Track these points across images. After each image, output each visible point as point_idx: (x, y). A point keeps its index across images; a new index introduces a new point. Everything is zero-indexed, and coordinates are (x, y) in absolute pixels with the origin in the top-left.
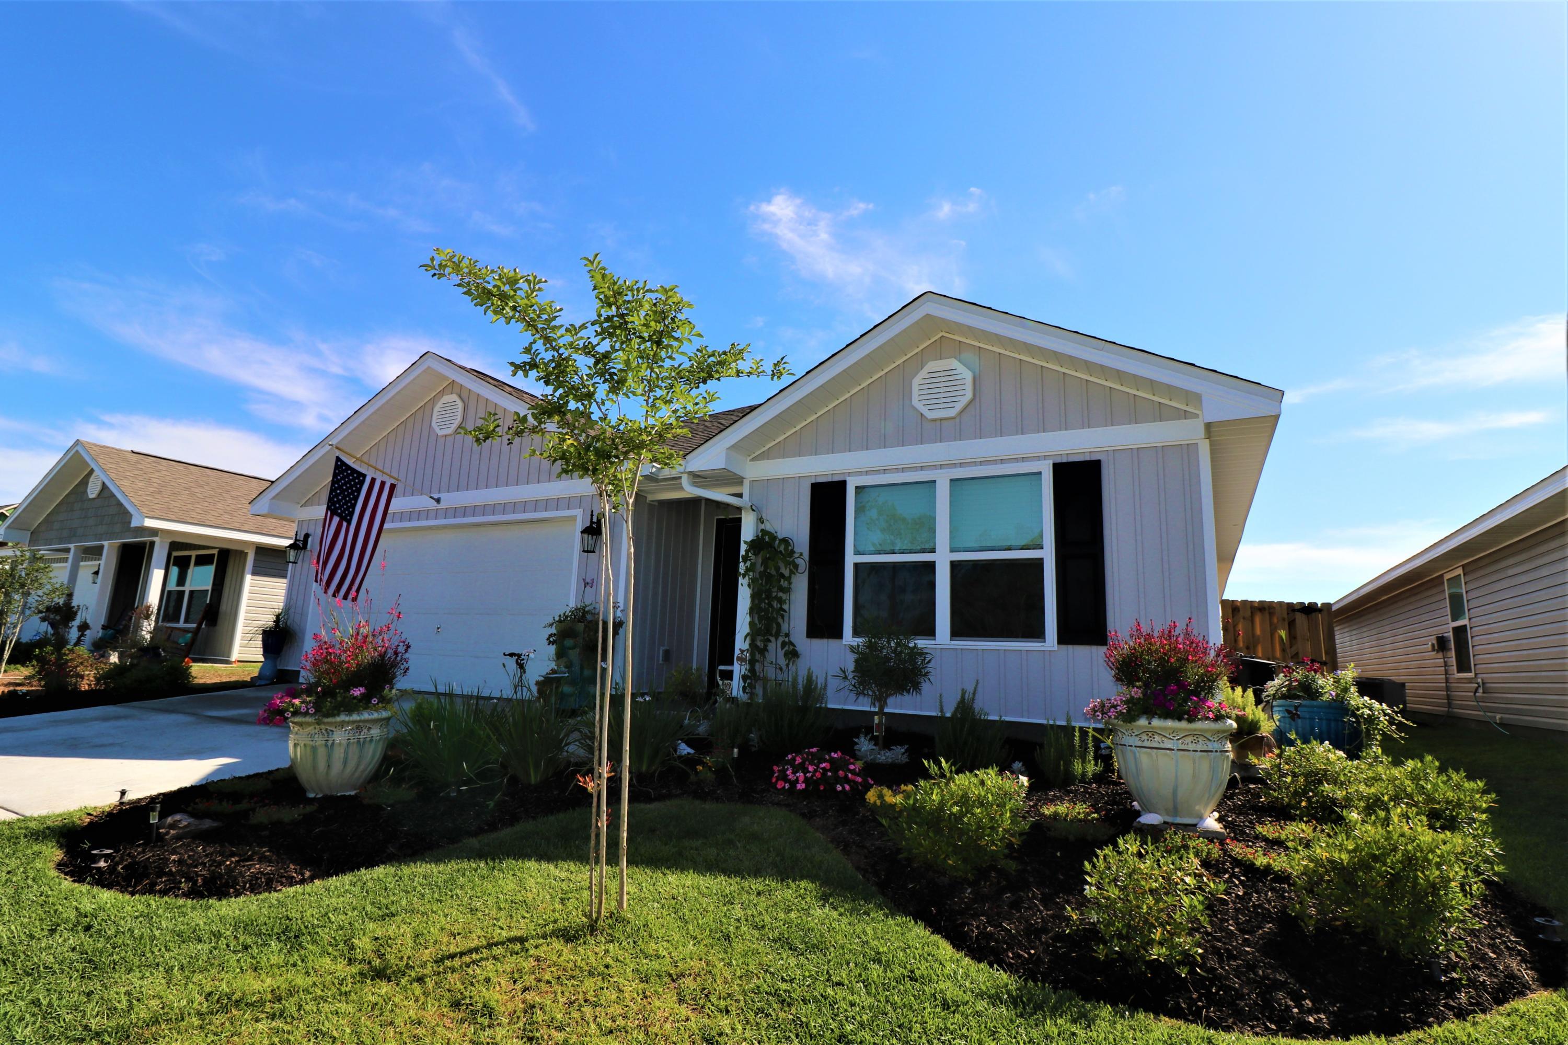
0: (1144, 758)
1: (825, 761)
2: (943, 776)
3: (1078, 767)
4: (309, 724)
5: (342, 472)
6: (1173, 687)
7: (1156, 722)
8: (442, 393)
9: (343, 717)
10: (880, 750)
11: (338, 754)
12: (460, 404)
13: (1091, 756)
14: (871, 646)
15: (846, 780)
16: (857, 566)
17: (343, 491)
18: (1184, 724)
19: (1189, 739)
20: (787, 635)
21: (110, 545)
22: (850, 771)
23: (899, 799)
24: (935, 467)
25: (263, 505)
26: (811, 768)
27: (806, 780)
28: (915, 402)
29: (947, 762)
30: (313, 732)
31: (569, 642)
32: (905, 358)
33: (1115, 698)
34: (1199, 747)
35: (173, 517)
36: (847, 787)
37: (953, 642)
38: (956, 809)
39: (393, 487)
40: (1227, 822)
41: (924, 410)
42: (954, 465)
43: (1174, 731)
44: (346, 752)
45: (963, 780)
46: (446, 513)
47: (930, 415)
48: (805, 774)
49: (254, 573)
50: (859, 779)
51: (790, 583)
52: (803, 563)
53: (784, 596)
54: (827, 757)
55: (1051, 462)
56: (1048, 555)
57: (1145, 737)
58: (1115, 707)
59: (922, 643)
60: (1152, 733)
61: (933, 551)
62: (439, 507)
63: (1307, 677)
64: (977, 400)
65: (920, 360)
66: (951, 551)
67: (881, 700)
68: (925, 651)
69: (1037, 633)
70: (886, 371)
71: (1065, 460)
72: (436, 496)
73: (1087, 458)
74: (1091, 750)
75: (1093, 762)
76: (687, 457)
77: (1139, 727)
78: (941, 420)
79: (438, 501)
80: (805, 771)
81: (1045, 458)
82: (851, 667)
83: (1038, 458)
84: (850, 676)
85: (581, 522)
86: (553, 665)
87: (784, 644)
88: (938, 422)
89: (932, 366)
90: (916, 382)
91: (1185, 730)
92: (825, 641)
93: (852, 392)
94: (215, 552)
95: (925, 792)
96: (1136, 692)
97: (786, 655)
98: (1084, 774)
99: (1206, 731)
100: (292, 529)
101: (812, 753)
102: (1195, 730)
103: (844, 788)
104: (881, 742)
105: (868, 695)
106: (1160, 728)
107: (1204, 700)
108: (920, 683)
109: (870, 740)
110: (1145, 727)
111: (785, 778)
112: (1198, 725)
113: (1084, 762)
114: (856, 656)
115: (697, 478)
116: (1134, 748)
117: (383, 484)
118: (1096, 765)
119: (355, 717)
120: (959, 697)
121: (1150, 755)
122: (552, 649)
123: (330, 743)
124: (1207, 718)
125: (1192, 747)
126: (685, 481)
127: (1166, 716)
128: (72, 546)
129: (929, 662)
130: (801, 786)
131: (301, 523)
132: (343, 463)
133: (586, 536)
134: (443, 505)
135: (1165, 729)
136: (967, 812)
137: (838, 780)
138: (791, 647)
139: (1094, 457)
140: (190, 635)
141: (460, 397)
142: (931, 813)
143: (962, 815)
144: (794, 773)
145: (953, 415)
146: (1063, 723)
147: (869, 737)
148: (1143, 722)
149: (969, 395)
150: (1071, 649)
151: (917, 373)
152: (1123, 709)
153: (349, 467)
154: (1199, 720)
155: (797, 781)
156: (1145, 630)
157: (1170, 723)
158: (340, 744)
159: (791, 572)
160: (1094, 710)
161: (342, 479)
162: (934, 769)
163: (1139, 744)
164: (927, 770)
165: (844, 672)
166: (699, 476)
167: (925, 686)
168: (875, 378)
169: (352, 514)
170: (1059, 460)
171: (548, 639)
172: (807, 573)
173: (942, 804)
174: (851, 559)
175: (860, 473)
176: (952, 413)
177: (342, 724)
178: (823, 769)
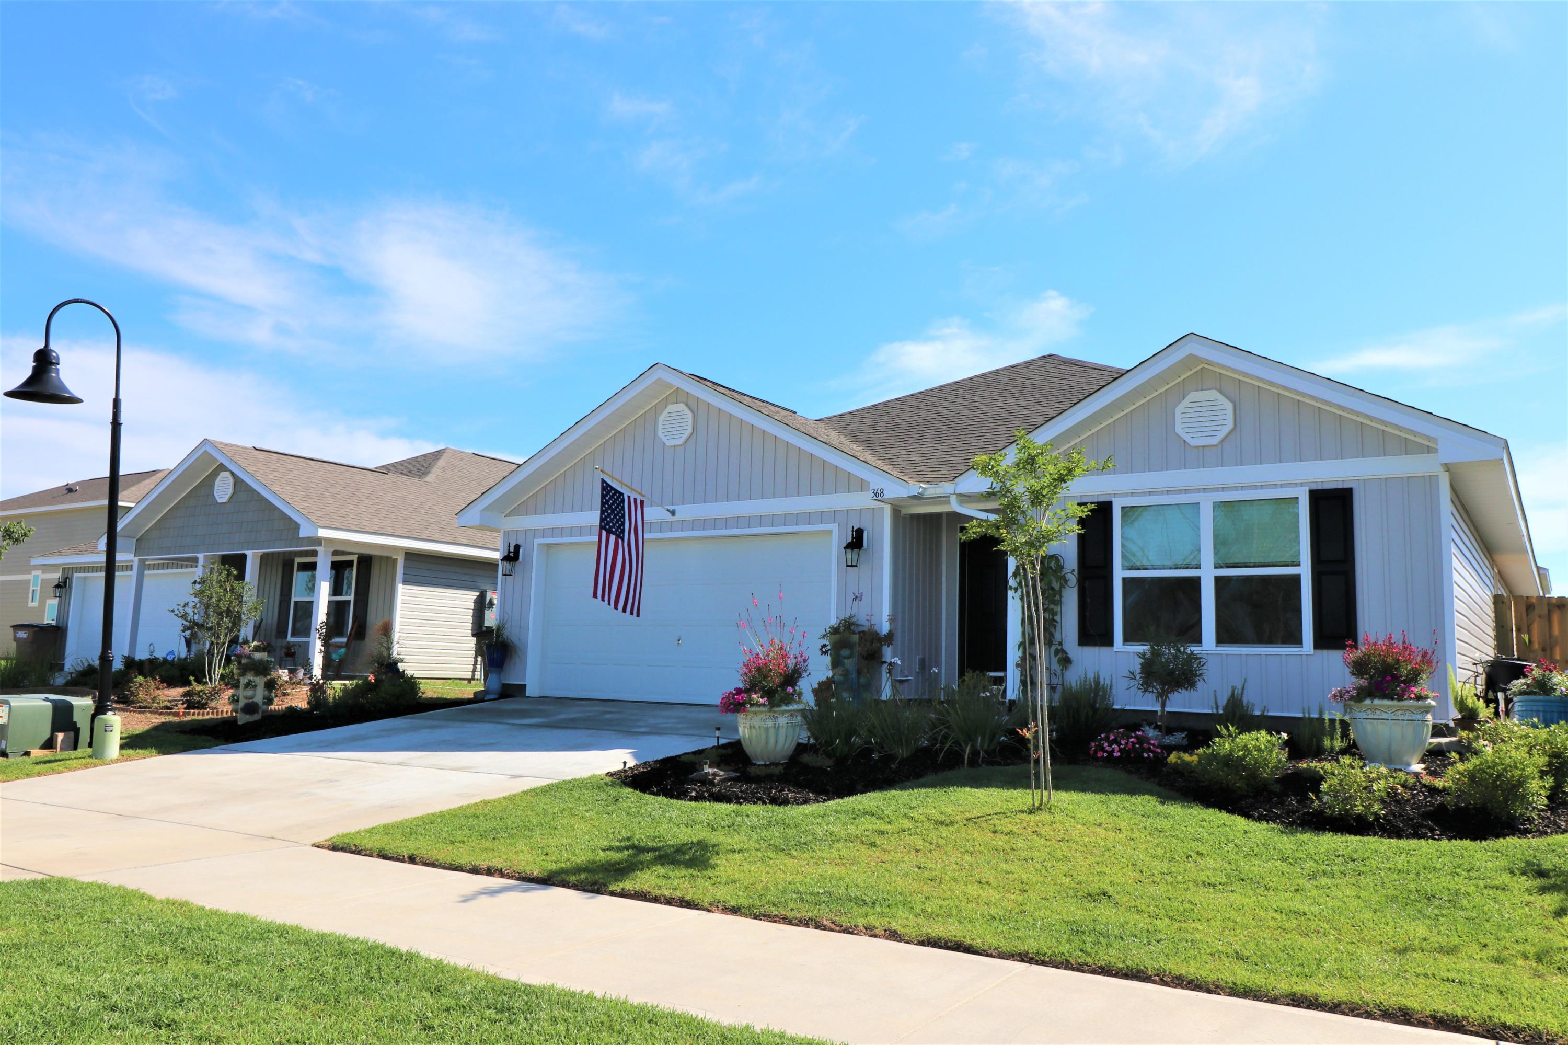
0: (1369, 726)
1: (1132, 737)
2: (1230, 735)
3: (1327, 743)
4: (762, 712)
5: (608, 493)
6: (1388, 678)
7: (1377, 702)
8: (666, 402)
9: (784, 708)
10: (1163, 735)
11: (782, 733)
12: (689, 415)
13: (1338, 735)
14: (1155, 653)
15: (1150, 750)
16: (1125, 581)
17: (613, 511)
18: (1395, 703)
19: (1399, 712)
20: (1060, 644)
21: (254, 554)
22: (1152, 744)
23: (1195, 758)
24: (1198, 491)
25: (473, 516)
26: (1123, 742)
27: (1120, 750)
28: (1178, 430)
29: (1233, 726)
30: (764, 718)
31: (845, 652)
32: (1167, 387)
33: (1349, 686)
34: (1406, 718)
35: (338, 525)
36: (1151, 755)
37: (1219, 649)
38: (1241, 753)
39: (642, 502)
40: (1430, 770)
41: (1187, 438)
42: (1217, 490)
43: (1389, 707)
44: (786, 732)
45: (1245, 737)
46: (683, 525)
47: (1193, 442)
48: (1119, 746)
49: (406, 582)
50: (1159, 750)
51: (1061, 597)
52: (1073, 579)
53: (1056, 608)
54: (1133, 734)
55: (1307, 489)
56: (1305, 571)
57: (1369, 712)
58: (1348, 692)
59: (1195, 649)
60: (1374, 709)
61: (1198, 567)
62: (674, 519)
63: (1544, 675)
64: (1238, 428)
65: (1182, 391)
66: (1216, 567)
67: (1163, 696)
68: (1199, 656)
69: (1294, 638)
70: (1148, 398)
71: (1320, 487)
72: (671, 508)
73: (1340, 486)
74: (1339, 730)
75: (1339, 740)
76: (956, 480)
77: (1367, 705)
78: (1203, 447)
79: (673, 513)
80: (1119, 744)
81: (1302, 484)
82: (1138, 669)
83: (1295, 485)
84: (1138, 677)
85: (838, 536)
86: (830, 674)
87: (1057, 652)
88: (1201, 449)
89: (1194, 396)
90: (1179, 410)
91: (1398, 706)
92: (1097, 648)
93: (1115, 418)
94: (354, 558)
95: (1220, 745)
96: (1363, 682)
97: (1059, 661)
98: (1332, 748)
99: (1412, 706)
100: (500, 542)
101: (1120, 732)
102: (1403, 706)
103: (1149, 755)
104: (1164, 729)
105: (1153, 692)
106: (1380, 705)
107: (1409, 687)
108: (1196, 682)
109: (1154, 728)
110: (1369, 705)
111: (1103, 750)
112: (1406, 703)
113: (1332, 739)
114: (1142, 661)
115: (964, 498)
116: (1362, 720)
117: (635, 500)
118: (1342, 741)
119: (791, 708)
120: (1230, 694)
121: (1370, 723)
122: (827, 659)
123: (777, 725)
124: (1411, 698)
125: (1401, 717)
126: (953, 499)
127: (1384, 696)
128: (200, 556)
129: (1203, 665)
130: (1117, 754)
131: (507, 534)
132: (608, 485)
133: (849, 552)
134: (678, 517)
135: (1383, 706)
136: (1248, 754)
137: (1144, 750)
138: (1064, 655)
139: (1347, 486)
140: (343, 650)
141: (687, 405)
142: (1224, 756)
143: (1244, 756)
144: (1110, 746)
145: (1215, 443)
146: (1316, 716)
147: (1153, 726)
148: (1368, 702)
149: (1230, 425)
150: (1325, 653)
151: (1180, 403)
152: (1354, 693)
153: (612, 488)
154: (1405, 699)
155: (1113, 750)
156: (1372, 641)
157: (1387, 702)
158: (783, 726)
159: (1062, 586)
160: (1335, 696)
161: (610, 499)
162: (1224, 732)
163: (1365, 716)
164: (1219, 732)
165: (1133, 674)
166: (965, 496)
167: (1200, 684)
168: (1138, 404)
169: (623, 531)
170: (1314, 487)
171: (821, 649)
172: (1077, 587)
173: (1231, 751)
174: (1119, 574)
175: (1126, 495)
176: (1215, 441)
177: (783, 712)
178: (1132, 742)
